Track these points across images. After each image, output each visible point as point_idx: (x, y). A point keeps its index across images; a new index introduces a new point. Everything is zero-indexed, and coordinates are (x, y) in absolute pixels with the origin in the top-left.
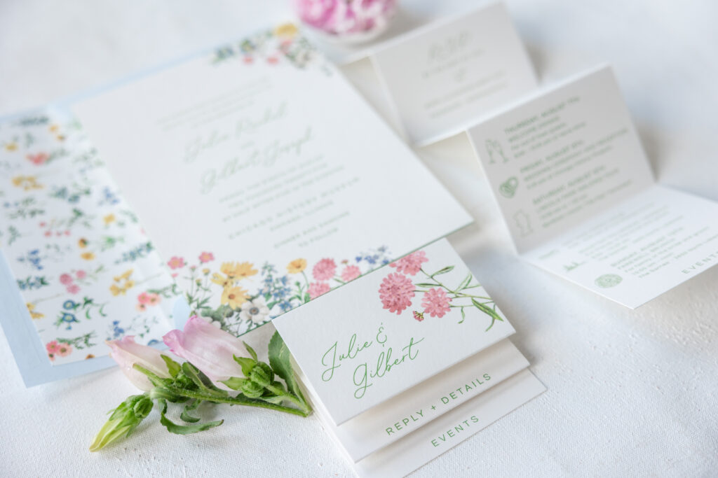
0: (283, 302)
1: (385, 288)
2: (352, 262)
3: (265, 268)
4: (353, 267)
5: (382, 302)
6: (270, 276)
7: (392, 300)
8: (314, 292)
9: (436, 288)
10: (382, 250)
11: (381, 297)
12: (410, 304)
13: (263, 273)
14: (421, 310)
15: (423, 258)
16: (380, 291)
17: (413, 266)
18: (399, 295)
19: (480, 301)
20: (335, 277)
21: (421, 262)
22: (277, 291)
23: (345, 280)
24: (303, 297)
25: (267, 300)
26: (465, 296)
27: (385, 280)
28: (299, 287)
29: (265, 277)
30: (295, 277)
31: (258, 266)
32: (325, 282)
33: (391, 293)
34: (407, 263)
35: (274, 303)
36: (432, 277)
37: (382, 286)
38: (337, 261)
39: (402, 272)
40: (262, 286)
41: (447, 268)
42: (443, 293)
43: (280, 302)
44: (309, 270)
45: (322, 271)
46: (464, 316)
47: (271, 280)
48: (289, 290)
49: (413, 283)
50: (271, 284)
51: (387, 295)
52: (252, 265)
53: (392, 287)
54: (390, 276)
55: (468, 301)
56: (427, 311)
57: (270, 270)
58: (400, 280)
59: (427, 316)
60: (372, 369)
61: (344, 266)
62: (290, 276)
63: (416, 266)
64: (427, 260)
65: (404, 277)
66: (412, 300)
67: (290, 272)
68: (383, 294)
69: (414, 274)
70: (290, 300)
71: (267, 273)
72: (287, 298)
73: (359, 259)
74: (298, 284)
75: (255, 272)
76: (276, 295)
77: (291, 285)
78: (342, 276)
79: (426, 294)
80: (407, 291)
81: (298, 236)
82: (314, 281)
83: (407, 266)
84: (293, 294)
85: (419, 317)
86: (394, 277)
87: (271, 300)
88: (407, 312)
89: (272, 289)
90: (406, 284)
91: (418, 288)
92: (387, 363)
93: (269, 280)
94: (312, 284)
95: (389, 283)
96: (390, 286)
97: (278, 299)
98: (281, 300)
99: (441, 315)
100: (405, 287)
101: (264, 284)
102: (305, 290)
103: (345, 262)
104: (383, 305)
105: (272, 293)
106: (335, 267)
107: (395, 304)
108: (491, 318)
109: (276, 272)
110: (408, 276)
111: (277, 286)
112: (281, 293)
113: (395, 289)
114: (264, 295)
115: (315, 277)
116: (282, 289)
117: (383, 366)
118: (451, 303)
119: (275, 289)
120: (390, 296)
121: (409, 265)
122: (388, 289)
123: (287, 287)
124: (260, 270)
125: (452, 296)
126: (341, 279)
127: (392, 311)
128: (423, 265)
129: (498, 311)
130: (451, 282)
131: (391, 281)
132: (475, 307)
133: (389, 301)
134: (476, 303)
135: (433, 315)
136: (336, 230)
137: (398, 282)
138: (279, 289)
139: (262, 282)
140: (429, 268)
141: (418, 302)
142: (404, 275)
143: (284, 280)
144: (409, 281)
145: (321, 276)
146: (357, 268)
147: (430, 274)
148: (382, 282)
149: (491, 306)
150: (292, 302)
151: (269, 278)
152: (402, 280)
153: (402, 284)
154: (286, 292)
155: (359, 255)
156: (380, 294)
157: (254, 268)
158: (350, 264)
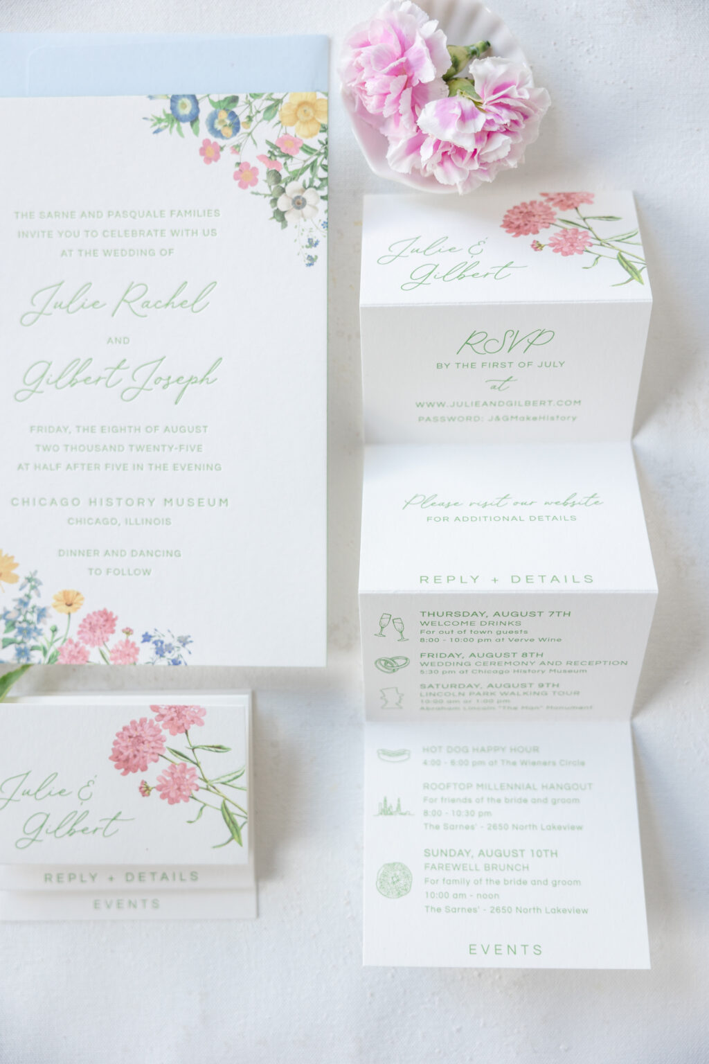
0: (22, 646)
1: (126, 733)
2: (136, 638)
3: (29, 580)
4: (133, 644)
5: (113, 750)
6: (28, 596)
7: (126, 754)
8: (66, 653)
9: (190, 765)
10: (184, 641)
11: (115, 743)
12: (144, 769)
13: (22, 588)
14: (152, 783)
15: (198, 718)
16: (118, 735)
17: (181, 722)
18: (138, 751)
19: (231, 808)
20: (103, 648)
21: (193, 722)
22: (24, 625)
23: (112, 659)
24: (49, 654)
25: (6, 632)
26: (218, 793)
27: (133, 722)
28: (54, 636)
29: (21, 595)
30: (57, 617)
31: (22, 572)
32: (88, 647)
33: (130, 744)
34: (175, 715)
35: (12, 642)
36: (193, 750)
37: (125, 729)
38: (120, 626)
39: (161, 723)
40: (11, 606)
41: (219, 747)
42: (194, 775)
43: (19, 644)
44: (79, 616)
45: (92, 629)
46: (199, 816)
47: (26, 604)
48: (39, 633)
49: (165, 745)
50: (23, 611)
51: (124, 744)
52: (16, 565)
53: (137, 736)
54: (143, 721)
55: (216, 801)
56: (159, 788)
57: (33, 588)
58: (153, 732)
59: (155, 794)
60: (52, 824)
61: (124, 637)
62: (51, 611)
63: (183, 724)
64: (202, 724)
65: (160, 731)
66: (151, 765)
67: (55, 606)
68: (120, 741)
69: (173, 734)
70: (33, 648)
71: (26, 590)
72: (31, 643)
73: (147, 638)
74: (55, 630)
75: (14, 579)
76: (21, 631)
77: (46, 627)
78: (112, 652)
79: (173, 766)
80: (151, 751)
81: (96, 552)
82: (76, 639)
83: (172, 719)
84: (42, 641)
85: (145, 790)
86: (146, 726)
87: (11, 635)
88: (136, 778)
89: (21, 619)
90: (156, 742)
91: (167, 754)
92: (73, 826)
93: (23, 603)
94: (71, 641)
95: (136, 730)
96: (135, 734)
97: (19, 638)
98: (22, 642)
99: (173, 801)
100: (153, 744)
101: (15, 604)
102: (58, 645)
103: (128, 632)
104: (111, 753)
105: (17, 625)
106: (113, 632)
107: (127, 760)
108: (229, 835)
109: (39, 595)
110: (165, 733)
111: (29, 617)
112: (27, 632)
113: (139, 740)
114: (7, 621)
115: (79, 633)
116: (32, 626)
117: (67, 828)
118: (195, 794)
119: (25, 620)
120: (127, 747)
121: (176, 719)
122: (130, 737)
123: (39, 626)
124: (22, 580)
125: (203, 784)
126: (108, 655)
127: (117, 767)
128: (193, 729)
129: (244, 832)
130: (212, 766)
131: (139, 728)
132: (220, 813)
133: (122, 753)
134: (224, 809)
135: (163, 797)
136: (147, 572)
137: (147, 733)
138: (29, 623)
139: (14, 600)
140: (198, 734)
141: (155, 772)
142: (161, 727)
143: (42, 613)
144: (162, 740)
145: (88, 635)
146: (137, 650)
147: (194, 744)
148: (128, 724)
149: (240, 821)
150: (33, 653)
151: (26, 600)
152: (154, 733)
153: (151, 739)
154: (34, 634)
155: (151, 633)
156: (116, 738)
157: (15, 571)
158: (132, 638)
